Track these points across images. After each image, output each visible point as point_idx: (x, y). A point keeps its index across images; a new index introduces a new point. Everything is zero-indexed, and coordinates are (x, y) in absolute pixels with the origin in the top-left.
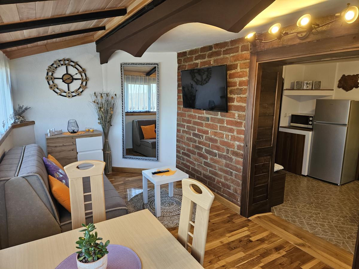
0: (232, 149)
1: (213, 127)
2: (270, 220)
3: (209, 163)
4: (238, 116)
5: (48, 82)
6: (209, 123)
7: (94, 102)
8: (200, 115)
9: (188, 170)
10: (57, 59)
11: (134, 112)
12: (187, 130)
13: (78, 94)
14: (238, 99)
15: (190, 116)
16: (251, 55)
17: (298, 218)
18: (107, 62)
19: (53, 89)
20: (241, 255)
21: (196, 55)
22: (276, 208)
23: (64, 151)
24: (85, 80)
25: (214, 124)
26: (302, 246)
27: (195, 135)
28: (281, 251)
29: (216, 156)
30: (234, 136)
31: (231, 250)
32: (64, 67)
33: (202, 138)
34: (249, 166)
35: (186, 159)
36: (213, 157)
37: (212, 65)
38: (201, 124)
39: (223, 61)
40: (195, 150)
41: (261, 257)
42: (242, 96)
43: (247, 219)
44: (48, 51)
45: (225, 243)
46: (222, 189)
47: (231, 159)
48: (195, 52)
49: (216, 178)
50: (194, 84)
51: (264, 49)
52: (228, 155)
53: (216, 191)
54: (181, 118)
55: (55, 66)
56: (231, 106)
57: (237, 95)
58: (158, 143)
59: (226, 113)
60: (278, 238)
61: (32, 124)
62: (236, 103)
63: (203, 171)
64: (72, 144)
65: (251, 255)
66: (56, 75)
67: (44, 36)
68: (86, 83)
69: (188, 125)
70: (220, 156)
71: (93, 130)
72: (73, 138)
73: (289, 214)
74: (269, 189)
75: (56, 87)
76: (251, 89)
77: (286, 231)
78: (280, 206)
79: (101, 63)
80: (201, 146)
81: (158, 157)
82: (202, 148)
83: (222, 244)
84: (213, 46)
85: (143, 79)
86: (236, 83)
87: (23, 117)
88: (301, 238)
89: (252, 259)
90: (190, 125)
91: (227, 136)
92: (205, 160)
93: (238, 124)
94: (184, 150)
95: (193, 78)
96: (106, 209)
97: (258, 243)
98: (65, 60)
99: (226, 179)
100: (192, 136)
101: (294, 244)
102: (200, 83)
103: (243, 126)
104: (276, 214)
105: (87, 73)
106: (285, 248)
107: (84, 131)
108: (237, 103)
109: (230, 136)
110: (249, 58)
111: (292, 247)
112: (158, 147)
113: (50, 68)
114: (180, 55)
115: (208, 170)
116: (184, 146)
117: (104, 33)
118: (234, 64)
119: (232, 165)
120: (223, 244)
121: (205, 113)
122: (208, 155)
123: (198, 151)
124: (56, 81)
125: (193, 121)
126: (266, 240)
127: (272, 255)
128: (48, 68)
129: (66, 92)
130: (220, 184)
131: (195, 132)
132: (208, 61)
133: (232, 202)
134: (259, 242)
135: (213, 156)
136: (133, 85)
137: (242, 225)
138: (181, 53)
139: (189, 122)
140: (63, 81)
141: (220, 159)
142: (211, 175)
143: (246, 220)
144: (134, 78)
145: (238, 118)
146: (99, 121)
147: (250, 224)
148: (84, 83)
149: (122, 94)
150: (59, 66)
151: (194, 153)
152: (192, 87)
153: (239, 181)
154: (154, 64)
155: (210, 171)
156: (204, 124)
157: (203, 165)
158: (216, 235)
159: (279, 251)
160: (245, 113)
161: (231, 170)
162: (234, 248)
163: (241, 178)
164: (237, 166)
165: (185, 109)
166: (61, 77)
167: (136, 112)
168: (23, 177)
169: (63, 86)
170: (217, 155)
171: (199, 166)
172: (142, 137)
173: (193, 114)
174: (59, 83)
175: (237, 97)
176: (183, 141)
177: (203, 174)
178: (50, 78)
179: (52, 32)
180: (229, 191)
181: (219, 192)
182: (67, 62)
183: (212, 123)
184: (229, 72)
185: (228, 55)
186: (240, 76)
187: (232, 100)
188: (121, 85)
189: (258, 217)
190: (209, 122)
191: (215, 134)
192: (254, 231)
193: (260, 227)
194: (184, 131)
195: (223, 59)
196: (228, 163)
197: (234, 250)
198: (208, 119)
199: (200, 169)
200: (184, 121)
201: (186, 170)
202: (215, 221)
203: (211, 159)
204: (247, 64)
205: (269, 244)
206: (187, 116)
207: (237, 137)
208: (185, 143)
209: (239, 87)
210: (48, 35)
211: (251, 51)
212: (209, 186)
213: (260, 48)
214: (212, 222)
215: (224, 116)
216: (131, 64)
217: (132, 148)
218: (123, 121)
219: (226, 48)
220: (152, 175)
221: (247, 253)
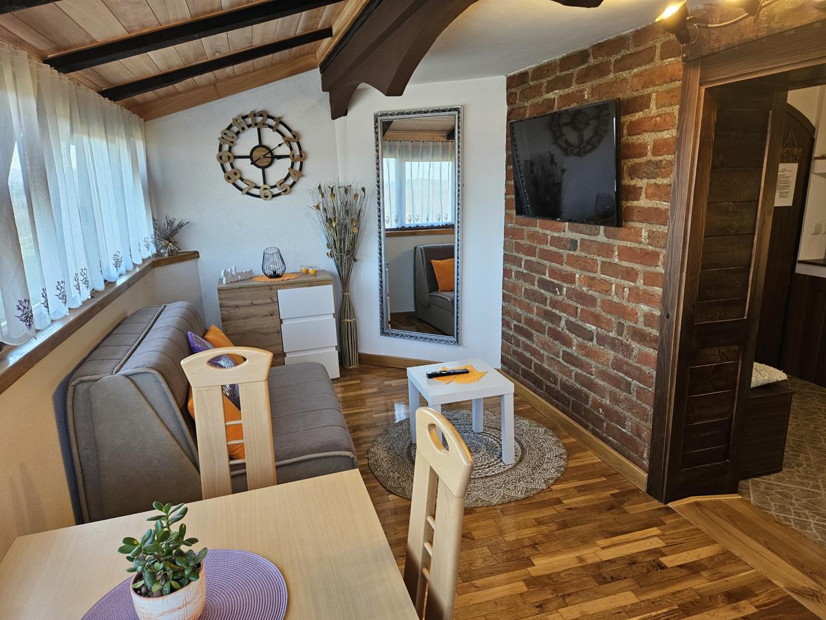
0: (631, 324)
1: (585, 265)
2: (729, 516)
3: (574, 356)
4: (649, 237)
5: (222, 165)
6: (576, 253)
7: (318, 207)
8: (556, 234)
9: (527, 368)
10: (239, 114)
11: (417, 228)
12: (525, 271)
13: (285, 191)
14: (650, 191)
15: (533, 236)
16: (685, 68)
17: (818, 517)
18: (346, 114)
19: (232, 181)
20: (627, 598)
21: (550, 79)
22: (758, 482)
23: (254, 316)
24: (300, 158)
25: (589, 256)
26: (810, 598)
27: (544, 284)
28: (743, 603)
29: (591, 340)
30: (637, 288)
31: (600, 583)
32: (253, 131)
33: (558, 293)
34: (673, 370)
35: (523, 342)
36: (586, 342)
37: (585, 100)
38: (557, 258)
39: (613, 90)
40: (544, 322)
41: (682, 613)
42: (659, 181)
43: (662, 505)
44: (221, 98)
45: (590, 561)
46: (605, 424)
47: (627, 350)
48: (547, 71)
49: (592, 395)
50: (557, 152)
51: (719, 47)
52: (620, 337)
53: (591, 426)
54: (514, 241)
55: (235, 129)
56: (631, 209)
57: (648, 178)
58: (458, 301)
59: (617, 229)
60: (741, 568)
61: (194, 258)
62: (643, 202)
63: (560, 376)
64: (269, 300)
65: (653, 603)
66: (238, 150)
67: (199, 65)
68: (301, 163)
69: (529, 258)
70: (602, 340)
71: (316, 271)
72: (271, 289)
73: (792, 504)
74: (732, 431)
75: (238, 176)
76: (683, 163)
77: (769, 549)
78: (769, 479)
79: (334, 117)
80: (557, 312)
81: (457, 334)
82: (560, 318)
83: (580, 565)
84: (590, 51)
85: (439, 148)
86: (644, 146)
87: (175, 243)
88: (811, 575)
89: (654, 614)
90: (534, 259)
91: (620, 288)
92: (564, 348)
93: (648, 257)
94: (519, 321)
95: (557, 137)
96: (276, 460)
97: (681, 572)
98: (255, 115)
99: (614, 399)
100: (536, 288)
101: (785, 590)
102: (576, 151)
103: (660, 263)
104: (752, 499)
105: (303, 142)
106: (757, 595)
107: (297, 273)
108: (647, 201)
109: (626, 290)
110: (681, 77)
111: (780, 596)
112: (458, 313)
113: (225, 134)
114: (513, 82)
115: (573, 374)
116: (519, 310)
117: (331, 44)
118: (641, 97)
119: (630, 365)
120: (584, 564)
121: (567, 228)
122: (573, 336)
123: (550, 325)
124: (239, 163)
125: (540, 249)
126: (705, 568)
127: (713, 611)
128: (220, 136)
129: (259, 188)
130: (601, 410)
131: (543, 277)
132: (577, 91)
133: (628, 458)
134: (685, 572)
135: (584, 339)
136: (415, 164)
137: (646, 521)
138: (514, 76)
139: (530, 251)
140: (253, 163)
141: (602, 347)
142: (579, 386)
143: (660, 509)
144: (418, 147)
145: (647, 241)
146: (329, 251)
147: (670, 521)
148: (297, 166)
149: (378, 186)
150: (243, 129)
151: (541, 330)
152: (552, 161)
153: (648, 406)
154: (450, 110)
155: (577, 376)
156: (565, 256)
157: (561, 360)
158: (570, 540)
159: (737, 601)
160: (667, 227)
161: (627, 378)
162: (612, 578)
163: (652, 401)
164: (644, 368)
165: (522, 218)
166: (248, 154)
167: (423, 228)
168: (127, 376)
169: (253, 173)
170: (595, 338)
171: (553, 361)
172: (434, 285)
173: (540, 232)
174: (245, 166)
175: (647, 183)
176: (516, 299)
177: (561, 381)
178: (227, 157)
179: (215, 54)
180: (623, 430)
181: (598, 430)
182: (259, 119)
183: (584, 254)
184: (627, 119)
185: (627, 71)
186: (657, 128)
187: (634, 193)
188: (375, 166)
189: (697, 504)
190: (578, 253)
191: (591, 282)
192: (675, 541)
193: (694, 532)
194: (519, 274)
195: (615, 85)
196: (620, 360)
197: (609, 584)
198: (573, 244)
199: (554, 370)
200: (519, 248)
201: (523, 370)
202: (576, 503)
203: (581, 347)
204: (674, 94)
205: (713, 580)
206: (526, 237)
207: (645, 292)
208: (520, 304)
209: (653, 159)
210: (207, 60)
211: (684, 55)
212: (576, 412)
213: (708, 46)
214: (566, 505)
215: (614, 237)
216: (398, 114)
217: (413, 310)
218: (380, 250)
219: (623, 53)
220: (426, 378)
221: (643, 598)
